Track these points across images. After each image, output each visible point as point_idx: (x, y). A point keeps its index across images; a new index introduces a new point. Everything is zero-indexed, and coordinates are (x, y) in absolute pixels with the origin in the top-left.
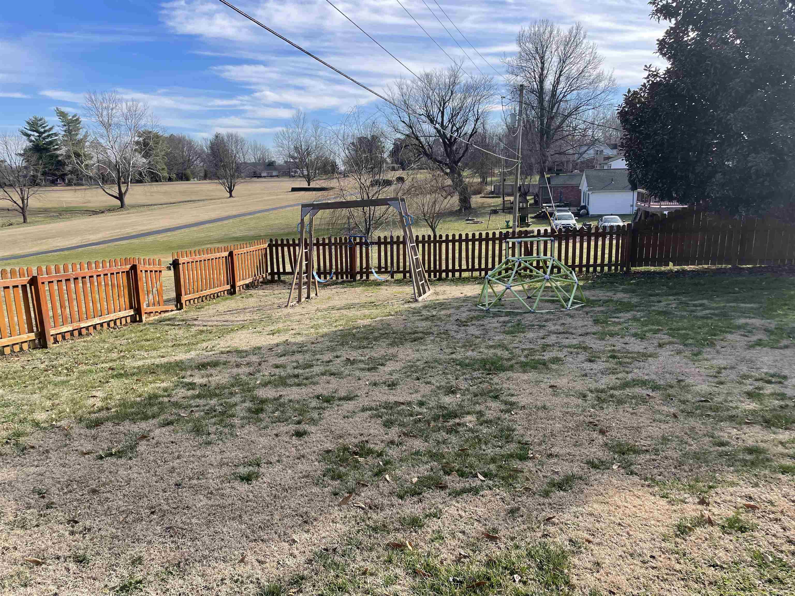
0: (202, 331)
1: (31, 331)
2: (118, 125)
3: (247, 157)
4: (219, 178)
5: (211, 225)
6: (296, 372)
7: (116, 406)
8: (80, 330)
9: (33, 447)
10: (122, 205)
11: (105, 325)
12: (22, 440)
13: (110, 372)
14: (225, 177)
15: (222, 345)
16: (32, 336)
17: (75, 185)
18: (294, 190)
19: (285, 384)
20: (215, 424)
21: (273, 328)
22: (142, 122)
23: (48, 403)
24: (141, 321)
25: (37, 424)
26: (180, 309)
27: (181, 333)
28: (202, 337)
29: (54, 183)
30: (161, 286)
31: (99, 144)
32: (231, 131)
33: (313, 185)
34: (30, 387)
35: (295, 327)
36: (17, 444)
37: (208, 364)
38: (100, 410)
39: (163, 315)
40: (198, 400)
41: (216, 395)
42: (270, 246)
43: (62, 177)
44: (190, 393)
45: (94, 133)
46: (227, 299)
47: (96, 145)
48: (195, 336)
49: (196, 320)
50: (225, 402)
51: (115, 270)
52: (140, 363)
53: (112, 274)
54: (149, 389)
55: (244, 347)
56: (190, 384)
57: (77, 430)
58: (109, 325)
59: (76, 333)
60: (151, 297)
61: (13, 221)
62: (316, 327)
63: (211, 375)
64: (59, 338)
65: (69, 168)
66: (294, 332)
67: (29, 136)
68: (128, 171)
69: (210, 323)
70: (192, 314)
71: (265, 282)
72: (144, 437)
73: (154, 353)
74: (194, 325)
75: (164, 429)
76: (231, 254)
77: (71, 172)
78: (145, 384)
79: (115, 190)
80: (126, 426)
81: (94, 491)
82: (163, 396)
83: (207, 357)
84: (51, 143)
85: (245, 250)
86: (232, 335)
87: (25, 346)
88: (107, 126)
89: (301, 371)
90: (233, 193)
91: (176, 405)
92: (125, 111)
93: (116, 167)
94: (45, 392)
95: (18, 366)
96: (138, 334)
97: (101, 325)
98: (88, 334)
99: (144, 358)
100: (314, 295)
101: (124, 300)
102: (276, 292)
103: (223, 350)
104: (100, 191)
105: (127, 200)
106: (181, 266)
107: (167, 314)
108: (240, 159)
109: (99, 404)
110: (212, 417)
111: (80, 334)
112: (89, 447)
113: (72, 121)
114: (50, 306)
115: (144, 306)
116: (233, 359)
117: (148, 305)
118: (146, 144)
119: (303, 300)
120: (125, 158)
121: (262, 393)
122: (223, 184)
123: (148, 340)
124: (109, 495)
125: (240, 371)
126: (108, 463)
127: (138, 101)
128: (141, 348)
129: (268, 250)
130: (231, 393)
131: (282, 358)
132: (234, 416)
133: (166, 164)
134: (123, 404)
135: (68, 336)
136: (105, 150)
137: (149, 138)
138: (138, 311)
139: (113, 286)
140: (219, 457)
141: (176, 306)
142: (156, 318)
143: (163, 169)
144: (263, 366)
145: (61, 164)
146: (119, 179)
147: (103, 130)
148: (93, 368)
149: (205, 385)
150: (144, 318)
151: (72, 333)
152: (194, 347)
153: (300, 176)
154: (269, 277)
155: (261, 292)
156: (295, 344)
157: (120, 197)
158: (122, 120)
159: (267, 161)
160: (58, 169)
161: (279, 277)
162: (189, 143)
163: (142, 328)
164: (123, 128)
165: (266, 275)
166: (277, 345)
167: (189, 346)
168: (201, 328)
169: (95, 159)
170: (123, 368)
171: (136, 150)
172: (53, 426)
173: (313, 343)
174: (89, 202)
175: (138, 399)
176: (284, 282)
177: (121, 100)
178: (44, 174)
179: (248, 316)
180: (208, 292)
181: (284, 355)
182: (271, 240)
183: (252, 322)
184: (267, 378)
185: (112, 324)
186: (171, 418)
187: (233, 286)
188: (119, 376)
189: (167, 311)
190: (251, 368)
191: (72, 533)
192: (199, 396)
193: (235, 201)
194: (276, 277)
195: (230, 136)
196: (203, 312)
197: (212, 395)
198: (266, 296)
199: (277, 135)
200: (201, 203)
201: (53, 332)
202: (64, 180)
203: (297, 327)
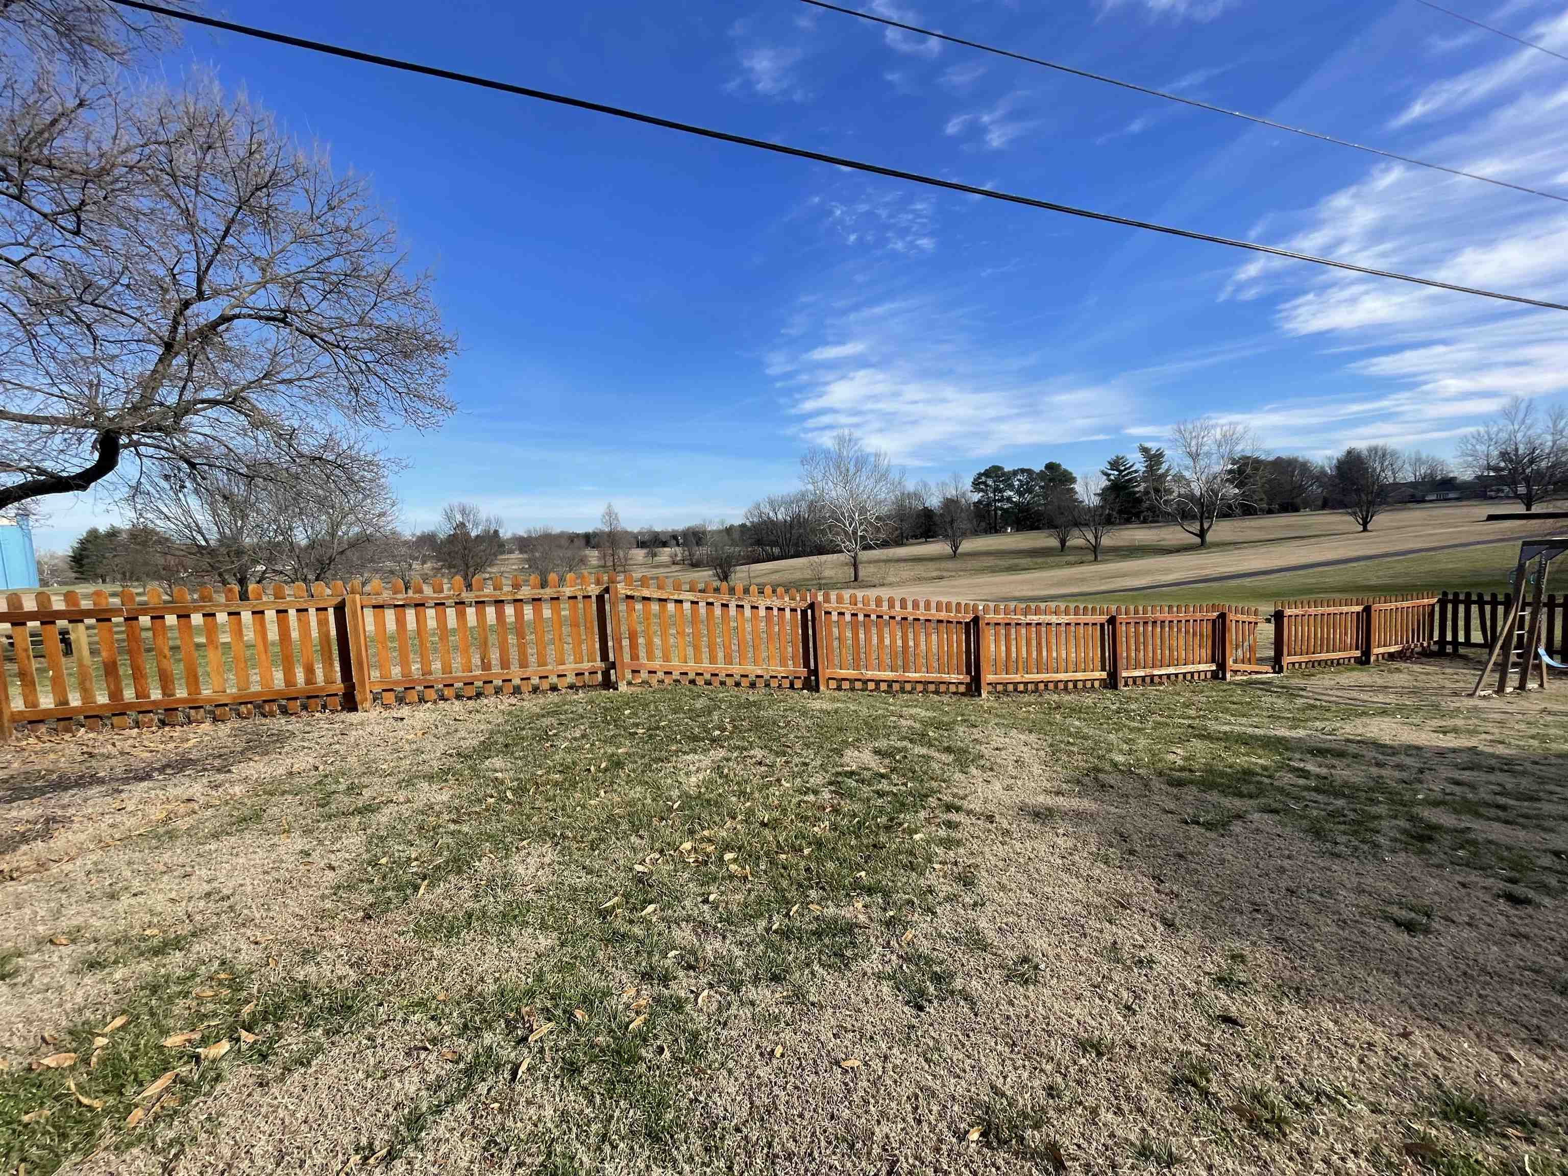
0: (1315, 707)
1: (1103, 669)
2: (1208, 454)
3: (1400, 475)
4: (1346, 507)
5: (1326, 568)
6: (1502, 800)
7: (1199, 770)
8: (1152, 677)
9: (1112, 787)
10: (1203, 543)
11: (1181, 677)
12: (1101, 776)
13: (1190, 730)
14: (1358, 504)
15: (1348, 731)
16: (1104, 675)
17: (1151, 522)
18: (1491, 518)
19: (1478, 815)
20: (1345, 833)
21: (1444, 723)
22: (1239, 448)
23: (1125, 747)
24: (1224, 678)
25: (1115, 765)
26: (1278, 673)
27: (1280, 702)
28: (1314, 713)
29: (1128, 521)
30: (1255, 640)
31: (1183, 477)
32: (1373, 443)
33: (1535, 509)
34: (1105, 726)
35: (1492, 730)
36: (1096, 779)
37: (1328, 751)
38: (1182, 769)
39: (1254, 676)
40: (1313, 794)
41: (1344, 796)
42: (1443, 603)
43: (1137, 515)
44: (1301, 782)
45: (1179, 465)
46: (1353, 669)
47: (1179, 478)
48: (1303, 710)
49: (1302, 689)
50: (1363, 811)
51: (1198, 616)
52: (1227, 728)
53: (1195, 621)
54: (1242, 761)
55: (1386, 739)
56: (1302, 770)
57: (1156, 784)
58: (1185, 677)
59: (1148, 680)
60: (1240, 652)
61: (1084, 558)
62: (1543, 738)
63: (1334, 767)
64: (1130, 682)
65: (1146, 504)
66: (1489, 737)
67: (1108, 475)
68: (1214, 504)
69: (1327, 698)
70: (1297, 682)
71: (1426, 655)
72: (1239, 817)
73: (1244, 720)
74: (1302, 696)
75: (1266, 816)
76: (1367, 610)
77: (1148, 509)
78: (1237, 754)
79: (1196, 527)
80: (1214, 797)
81: (1180, 856)
82: (1262, 775)
83: (1326, 741)
84: (1130, 480)
85: (1393, 605)
86: (1365, 719)
87: (1097, 684)
88: (1194, 457)
89: (1512, 802)
90: (1369, 527)
91: (1281, 790)
92: (1218, 436)
93: (1199, 501)
94: (1121, 735)
95: (1089, 701)
96: (1221, 694)
97: (1176, 675)
98: (1161, 684)
99: (1230, 724)
100: (1536, 686)
101: (1206, 653)
102: (1448, 671)
103: (1351, 737)
104: (1179, 528)
105: (1209, 537)
106: (1286, 620)
107: (1259, 676)
108: (1388, 477)
109: (1180, 762)
110: (1339, 823)
111: (1152, 681)
112: (1172, 806)
113: (1155, 456)
114: (1124, 648)
115: (1230, 662)
116: (1371, 754)
117: (1235, 662)
118: (1240, 471)
119: (1509, 690)
120: (1212, 490)
121: (1428, 814)
122: (1354, 514)
123: (1234, 703)
124: (1199, 867)
125: (1384, 772)
126: (1195, 830)
127: (1237, 423)
128: (1226, 711)
129: (1437, 608)
130: (1372, 800)
131: (1467, 773)
132: (1378, 832)
133: (1265, 492)
134: (1209, 770)
135: (1139, 681)
136: (1188, 483)
137: (1246, 464)
138: (1222, 666)
139: (1194, 634)
140: (1355, 880)
141: (1274, 668)
142: (1245, 678)
143: (1261, 500)
144: (1427, 776)
145: (1139, 501)
146: (1202, 514)
147: (1189, 462)
148: (1168, 720)
149: (1326, 778)
150: (1228, 676)
151: (1143, 678)
152: (1302, 724)
153: (1508, 497)
154: (1435, 648)
155: (1417, 668)
156: (1493, 755)
157: (1202, 534)
158: (1214, 448)
159: (1439, 477)
160: (1133, 507)
161: (1455, 649)
162: (1304, 467)
163: (1225, 687)
164: (1214, 456)
165: (1429, 644)
166: (1454, 751)
167: (1295, 723)
168: (1312, 702)
169: (1175, 494)
170: (1206, 730)
171: (1227, 480)
172: (1132, 772)
173: (1536, 763)
174: (1164, 540)
175: (1228, 770)
176: (1464, 658)
177: (1214, 427)
178: (1120, 512)
179: (1391, 699)
180: (1324, 656)
181: (1472, 769)
182: (1445, 594)
183: (1400, 708)
184: (1439, 796)
185: (1189, 677)
186: (1275, 805)
187: (1367, 653)
188: (1200, 737)
189: (1261, 673)
190: (1404, 774)
191: (1158, 891)
192: (1316, 790)
193: (1369, 537)
194: (1449, 649)
195: (1374, 450)
196: (1314, 681)
197: (1338, 794)
198: (1428, 674)
199: (1464, 439)
200: (1313, 540)
201: (1124, 674)
202: (1139, 517)
203: (1496, 731)
